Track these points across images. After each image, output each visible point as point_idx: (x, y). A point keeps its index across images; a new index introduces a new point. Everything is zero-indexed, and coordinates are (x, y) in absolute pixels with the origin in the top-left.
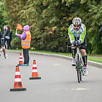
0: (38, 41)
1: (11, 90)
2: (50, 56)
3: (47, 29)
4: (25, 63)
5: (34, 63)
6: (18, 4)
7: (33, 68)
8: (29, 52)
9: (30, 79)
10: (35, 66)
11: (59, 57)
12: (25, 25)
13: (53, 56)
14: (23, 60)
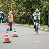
0: (17, 19)
1: (4, 42)
2: (22, 26)
3: (21, 13)
4: (10, 29)
5: (15, 29)
6: (7, 1)
7: (14, 32)
8: (12, 24)
9: (13, 37)
10: (15, 31)
11: (27, 26)
12: (10, 11)
13: (24, 26)
14: (9, 28)
